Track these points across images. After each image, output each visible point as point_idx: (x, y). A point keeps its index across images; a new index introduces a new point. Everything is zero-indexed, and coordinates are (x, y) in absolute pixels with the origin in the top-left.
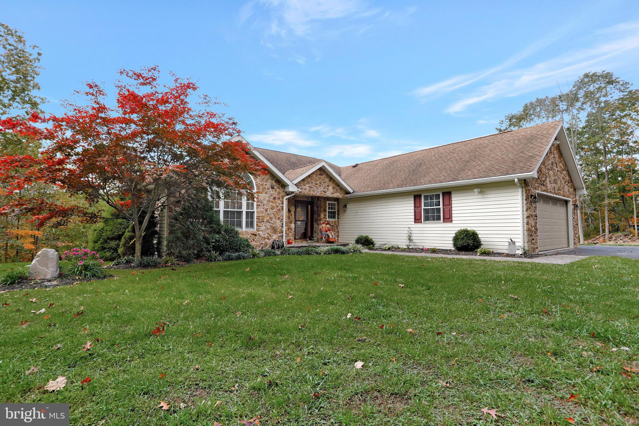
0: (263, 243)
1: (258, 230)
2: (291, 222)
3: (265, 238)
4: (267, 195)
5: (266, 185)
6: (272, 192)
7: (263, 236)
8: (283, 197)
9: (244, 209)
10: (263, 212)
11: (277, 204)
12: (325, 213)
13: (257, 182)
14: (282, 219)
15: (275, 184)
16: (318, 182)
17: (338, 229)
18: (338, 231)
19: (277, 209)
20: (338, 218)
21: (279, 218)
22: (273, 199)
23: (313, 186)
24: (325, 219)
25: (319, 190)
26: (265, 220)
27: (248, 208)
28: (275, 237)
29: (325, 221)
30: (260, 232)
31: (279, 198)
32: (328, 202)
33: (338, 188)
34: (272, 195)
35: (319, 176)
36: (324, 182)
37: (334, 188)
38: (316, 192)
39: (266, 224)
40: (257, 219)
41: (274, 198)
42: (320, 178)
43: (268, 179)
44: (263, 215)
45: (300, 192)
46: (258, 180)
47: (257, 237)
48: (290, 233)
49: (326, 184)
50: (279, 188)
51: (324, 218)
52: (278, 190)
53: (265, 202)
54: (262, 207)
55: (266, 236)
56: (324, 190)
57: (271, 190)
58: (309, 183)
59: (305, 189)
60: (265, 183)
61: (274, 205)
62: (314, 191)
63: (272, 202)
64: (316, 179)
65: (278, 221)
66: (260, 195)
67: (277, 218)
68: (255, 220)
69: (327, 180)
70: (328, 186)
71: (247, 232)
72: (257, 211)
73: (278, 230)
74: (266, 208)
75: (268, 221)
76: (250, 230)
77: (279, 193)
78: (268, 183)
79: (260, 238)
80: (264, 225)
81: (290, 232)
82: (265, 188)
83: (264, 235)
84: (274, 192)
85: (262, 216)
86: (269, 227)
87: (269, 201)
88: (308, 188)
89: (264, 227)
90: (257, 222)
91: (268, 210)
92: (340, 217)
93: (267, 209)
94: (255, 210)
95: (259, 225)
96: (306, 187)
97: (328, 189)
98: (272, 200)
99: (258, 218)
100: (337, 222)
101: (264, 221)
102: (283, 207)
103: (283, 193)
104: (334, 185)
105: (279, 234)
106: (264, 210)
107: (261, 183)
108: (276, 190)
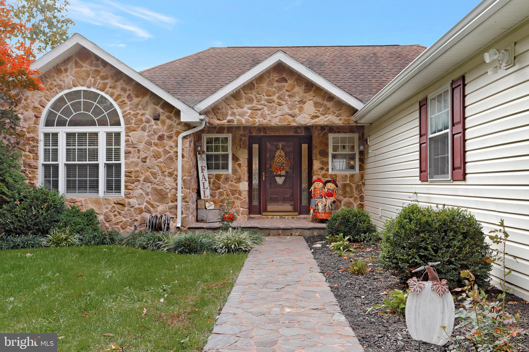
0: (137, 218)
1: (127, 196)
2: (239, 180)
3: (141, 211)
4: (146, 134)
5: (143, 115)
6: (155, 127)
7: (137, 206)
8: (178, 133)
9: (102, 160)
10: (137, 165)
11: (167, 148)
12: (324, 159)
13: (125, 111)
14: (177, 176)
15: (161, 111)
16: (275, 98)
17: (361, 191)
18: (362, 198)
19: (167, 156)
20: (362, 168)
21: (171, 174)
22: (158, 139)
23: (260, 107)
24: (324, 172)
25: (278, 113)
26: (142, 179)
27: (109, 158)
28: (161, 208)
29: (324, 176)
30: (130, 200)
31: (170, 137)
32: (331, 136)
33: (329, 104)
34: (155, 132)
35: (276, 84)
36: (289, 96)
37: (316, 104)
38: (269, 118)
39: (143, 184)
40: (126, 176)
41: (161, 138)
42: (280, 89)
43: (147, 102)
44: (138, 169)
45: (229, 121)
46: (127, 108)
47: (126, 208)
48: (236, 201)
49: (297, 98)
50: (169, 118)
51: (322, 169)
52: (168, 122)
53: (141, 146)
54: (136, 155)
55: (143, 207)
56: (291, 112)
57: (153, 122)
58: (250, 100)
59: (242, 115)
60: (141, 112)
61: (161, 150)
62: (263, 116)
63: (156, 145)
64: (268, 91)
65: (167, 179)
66: (130, 134)
67: (166, 173)
68: (123, 179)
69: (299, 90)
70: (302, 102)
71: (106, 199)
72: (126, 164)
73: (169, 195)
74: (143, 156)
75: (147, 180)
76: (113, 196)
77: (170, 127)
78: (147, 112)
79: (132, 209)
80: (139, 186)
81: (238, 198)
82: (141, 120)
83: (139, 204)
84: (160, 126)
85: (135, 172)
86: (149, 190)
87: (149, 144)
88: (250, 111)
89: (140, 191)
90: (126, 182)
91: (148, 160)
92: (366, 166)
93: (146, 158)
94: (123, 161)
95: (129, 187)
96: (245, 109)
97: (301, 109)
98: (156, 141)
99: (128, 174)
100: (357, 179)
101: (139, 181)
102: (177, 152)
103: (179, 127)
104: (319, 100)
105: (171, 204)
106: (140, 160)
107: (132, 113)
108: (163, 123)
